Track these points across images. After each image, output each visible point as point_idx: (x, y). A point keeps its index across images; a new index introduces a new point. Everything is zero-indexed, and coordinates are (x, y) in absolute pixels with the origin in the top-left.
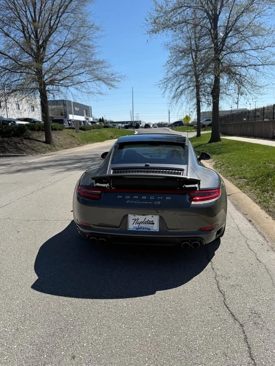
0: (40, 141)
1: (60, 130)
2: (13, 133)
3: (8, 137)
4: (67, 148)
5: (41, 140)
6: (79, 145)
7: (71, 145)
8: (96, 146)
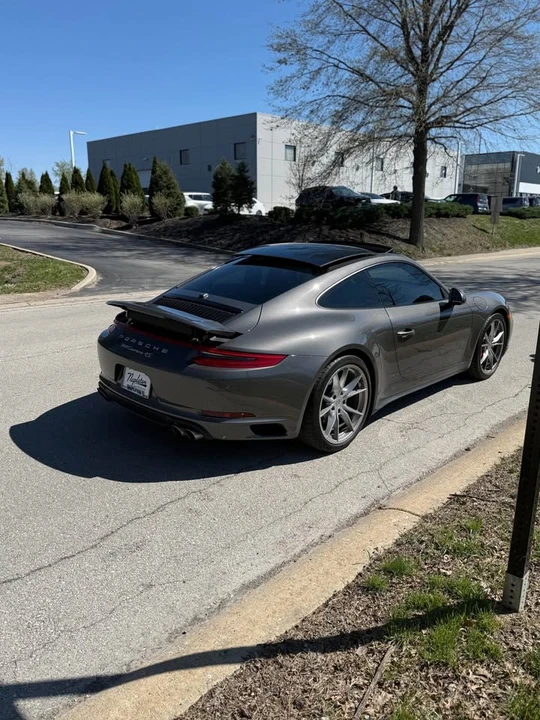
0: (398, 238)
1: (458, 216)
2: (350, 221)
3: (340, 229)
4: (449, 255)
5: (401, 236)
6: (487, 249)
7: (468, 249)
8: (521, 255)
